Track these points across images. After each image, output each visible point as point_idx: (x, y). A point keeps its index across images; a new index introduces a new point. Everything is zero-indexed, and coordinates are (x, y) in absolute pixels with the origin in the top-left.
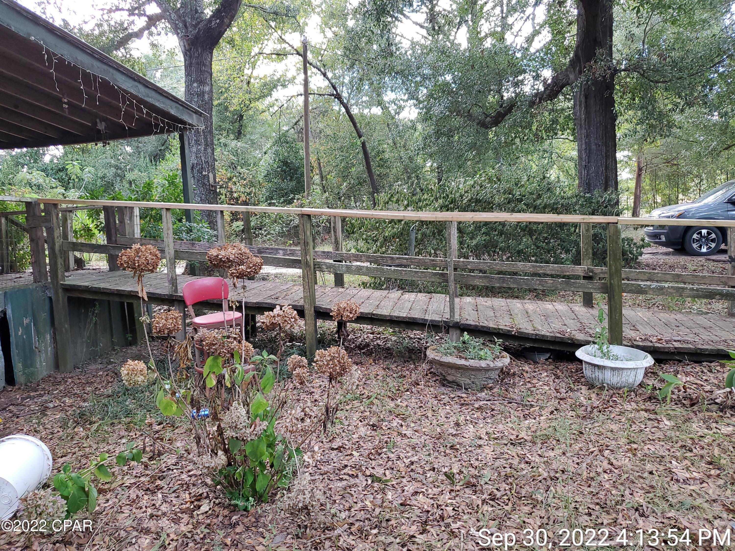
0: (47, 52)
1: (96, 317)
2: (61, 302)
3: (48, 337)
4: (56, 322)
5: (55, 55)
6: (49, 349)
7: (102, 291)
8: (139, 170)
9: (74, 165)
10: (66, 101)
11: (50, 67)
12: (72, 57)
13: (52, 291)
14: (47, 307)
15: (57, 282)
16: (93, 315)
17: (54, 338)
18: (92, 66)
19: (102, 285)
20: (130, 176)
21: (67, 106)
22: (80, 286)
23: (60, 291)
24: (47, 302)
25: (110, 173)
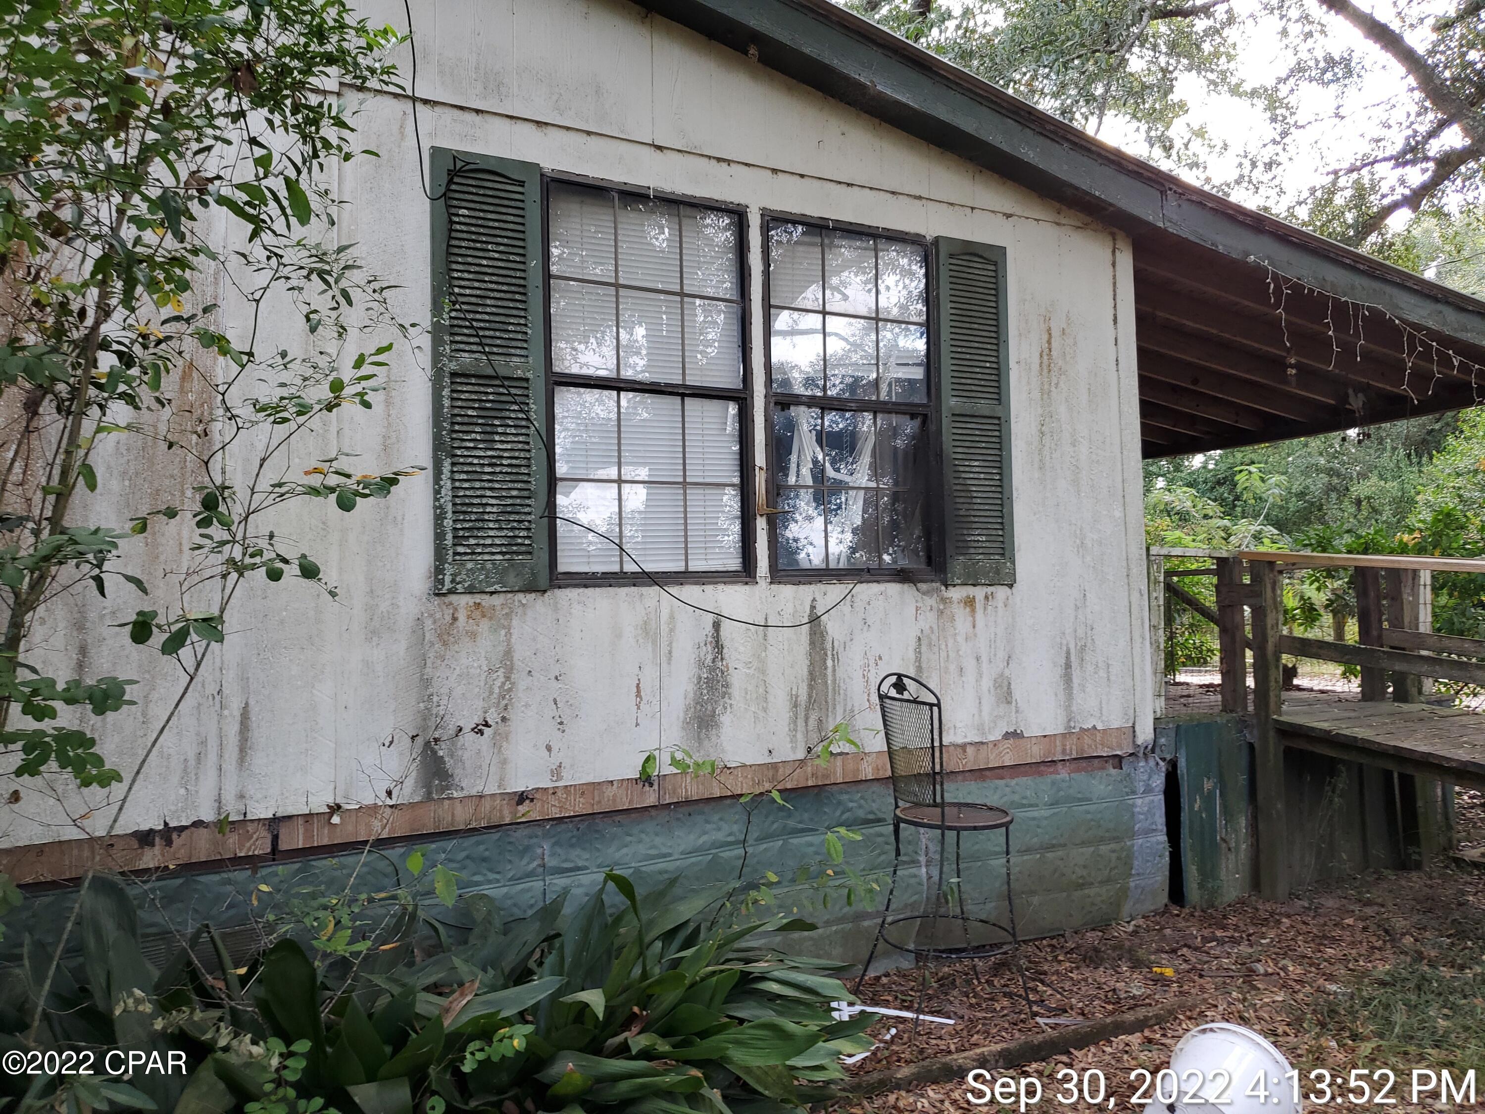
0: (1275, 277)
1: (1340, 796)
2: (1271, 756)
3: (1243, 822)
4: (1260, 796)
5: (1287, 280)
6: (1244, 846)
7: (1360, 744)
8: (1381, 477)
9: (1250, 472)
10: (1293, 361)
11: (1277, 305)
12: (1316, 278)
13: (1255, 732)
14: (1244, 762)
15: (1267, 716)
16: (1333, 792)
17: (1254, 827)
18: (1353, 287)
19: (1361, 733)
20: (1360, 489)
21: (1294, 371)
22: (1313, 729)
23: (1272, 733)
24: (1245, 752)
25: (1317, 484)
